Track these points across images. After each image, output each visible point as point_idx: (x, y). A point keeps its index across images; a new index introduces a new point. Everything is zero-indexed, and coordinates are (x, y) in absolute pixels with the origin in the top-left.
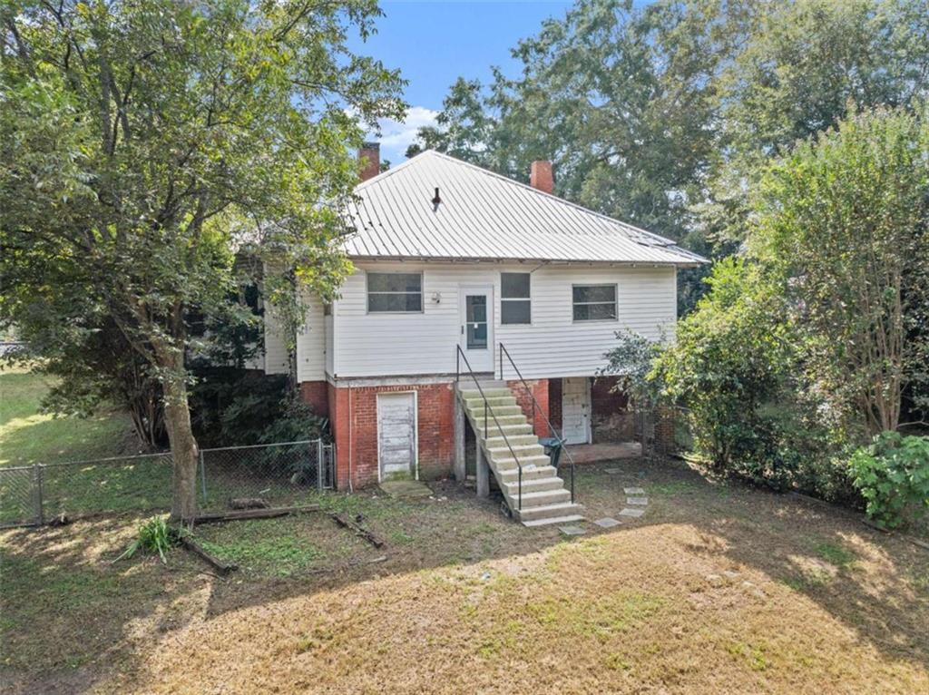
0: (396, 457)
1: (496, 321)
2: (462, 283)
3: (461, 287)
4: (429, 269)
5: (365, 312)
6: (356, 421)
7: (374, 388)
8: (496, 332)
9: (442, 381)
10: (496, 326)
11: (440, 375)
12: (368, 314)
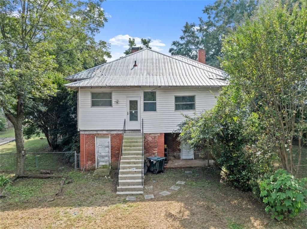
0: (104, 160)
1: (142, 110)
2: (127, 96)
3: (127, 97)
4: (114, 90)
5: (90, 107)
6: (87, 146)
7: (94, 134)
8: (142, 114)
9: (119, 133)
10: (142, 112)
11: (119, 130)
12: (91, 107)
